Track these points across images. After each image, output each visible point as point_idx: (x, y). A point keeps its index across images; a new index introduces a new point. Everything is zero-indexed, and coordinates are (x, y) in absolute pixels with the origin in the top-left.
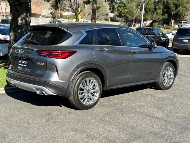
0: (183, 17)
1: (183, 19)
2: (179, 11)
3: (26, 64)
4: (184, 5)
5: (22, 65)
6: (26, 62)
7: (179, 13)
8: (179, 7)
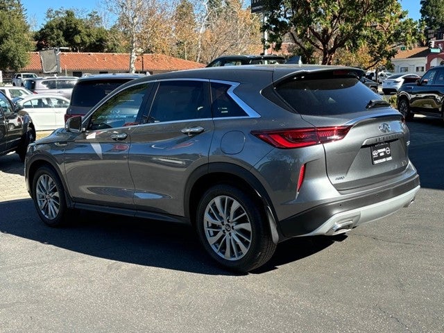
0: (21, 63)
1: (20, 69)
2: (9, 50)
3: (389, 156)
4: (16, 36)
5: (384, 160)
6: (387, 150)
7: (10, 55)
8: (5, 41)
